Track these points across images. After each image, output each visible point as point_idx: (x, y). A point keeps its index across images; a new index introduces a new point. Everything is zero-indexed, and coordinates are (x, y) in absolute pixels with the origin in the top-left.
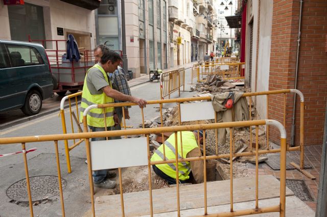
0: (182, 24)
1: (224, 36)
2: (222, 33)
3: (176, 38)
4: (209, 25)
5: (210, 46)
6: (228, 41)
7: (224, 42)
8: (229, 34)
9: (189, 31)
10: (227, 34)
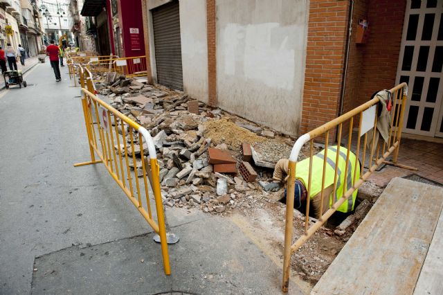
0: (7, 7)
1: (52, 27)
2: (49, 22)
3: (4, 27)
4: (35, 13)
5: (39, 39)
6: (57, 33)
7: (53, 34)
8: (58, 24)
9: (14, 17)
10: (55, 24)
